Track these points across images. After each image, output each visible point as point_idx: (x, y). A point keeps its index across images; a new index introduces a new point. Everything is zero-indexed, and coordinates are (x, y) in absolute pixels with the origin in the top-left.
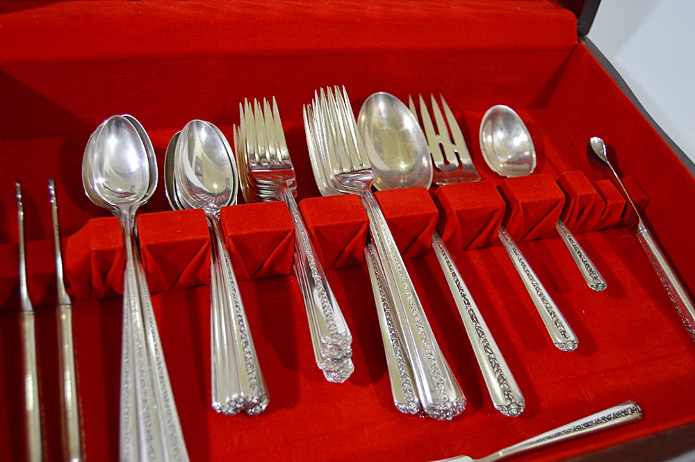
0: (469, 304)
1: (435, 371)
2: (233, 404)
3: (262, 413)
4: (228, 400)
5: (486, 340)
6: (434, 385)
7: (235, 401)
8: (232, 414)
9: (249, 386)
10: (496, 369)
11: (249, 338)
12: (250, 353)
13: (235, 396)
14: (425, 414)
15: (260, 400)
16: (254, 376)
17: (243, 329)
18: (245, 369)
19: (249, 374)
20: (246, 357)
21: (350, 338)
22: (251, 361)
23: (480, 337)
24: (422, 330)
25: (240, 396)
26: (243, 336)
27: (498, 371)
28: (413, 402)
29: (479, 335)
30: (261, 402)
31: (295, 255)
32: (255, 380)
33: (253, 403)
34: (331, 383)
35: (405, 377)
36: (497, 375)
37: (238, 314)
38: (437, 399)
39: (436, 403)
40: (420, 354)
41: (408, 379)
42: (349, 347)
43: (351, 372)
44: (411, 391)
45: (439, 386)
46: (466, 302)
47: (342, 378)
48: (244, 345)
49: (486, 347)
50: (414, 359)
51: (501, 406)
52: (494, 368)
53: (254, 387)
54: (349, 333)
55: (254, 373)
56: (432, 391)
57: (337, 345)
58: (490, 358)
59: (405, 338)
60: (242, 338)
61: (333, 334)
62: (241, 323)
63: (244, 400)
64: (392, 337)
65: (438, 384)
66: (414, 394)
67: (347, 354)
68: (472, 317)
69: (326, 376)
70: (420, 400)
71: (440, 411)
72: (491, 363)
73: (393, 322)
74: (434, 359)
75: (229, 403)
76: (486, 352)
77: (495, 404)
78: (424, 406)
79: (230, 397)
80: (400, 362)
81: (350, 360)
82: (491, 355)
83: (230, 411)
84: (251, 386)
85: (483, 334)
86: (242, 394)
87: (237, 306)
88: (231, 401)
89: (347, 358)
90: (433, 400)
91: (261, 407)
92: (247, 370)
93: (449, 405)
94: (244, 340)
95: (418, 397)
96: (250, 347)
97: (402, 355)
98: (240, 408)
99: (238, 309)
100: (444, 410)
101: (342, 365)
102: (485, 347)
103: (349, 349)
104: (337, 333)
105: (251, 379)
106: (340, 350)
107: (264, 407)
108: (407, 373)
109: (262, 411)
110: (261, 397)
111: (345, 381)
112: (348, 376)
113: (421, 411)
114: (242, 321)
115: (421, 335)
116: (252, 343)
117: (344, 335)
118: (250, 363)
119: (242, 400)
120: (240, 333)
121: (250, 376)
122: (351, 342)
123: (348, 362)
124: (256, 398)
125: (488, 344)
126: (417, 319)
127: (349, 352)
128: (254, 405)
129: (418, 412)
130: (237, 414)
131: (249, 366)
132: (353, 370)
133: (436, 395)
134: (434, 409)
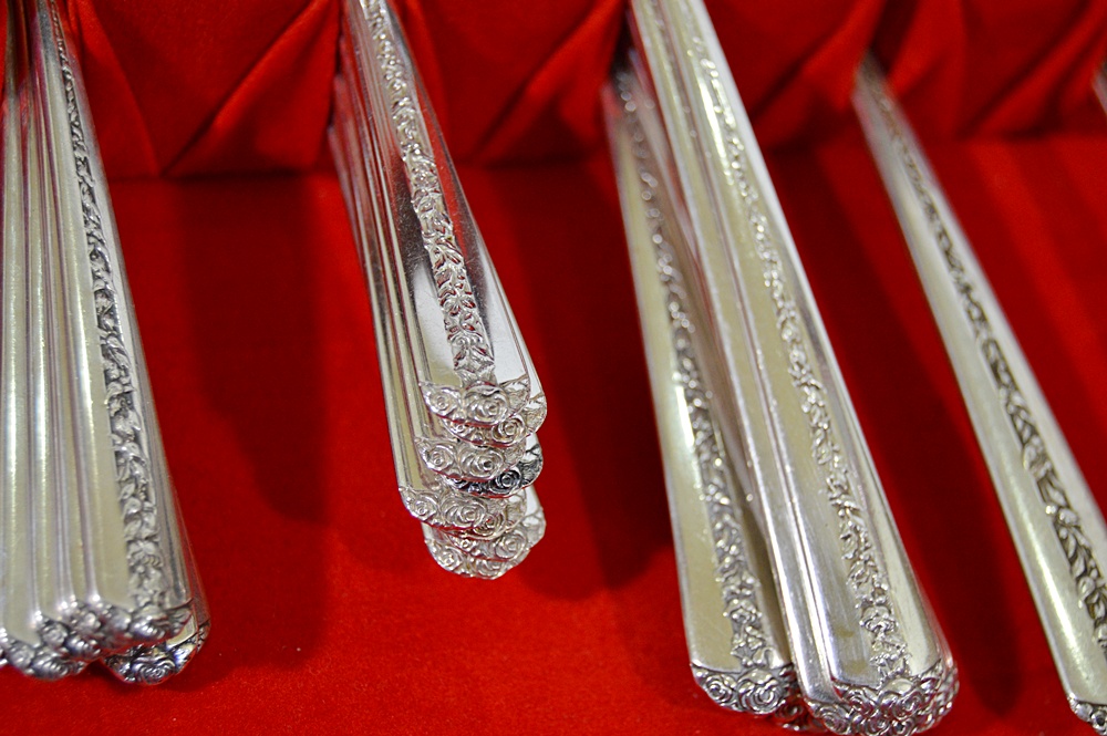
0: (983, 318)
1: (855, 559)
2: (57, 635)
3: (175, 679)
4: (37, 618)
5: (1043, 457)
6: (849, 606)
7: (68, 628)
8: (50, 674)
9: (124, 568)
10: (1079, 567)
11: (136, 380)
12: (136, 440)
13: (66, 606)
14: (805, 717)
15: (166, 627)
16: (147, 532)
17: (112, 342)
18: (115, 500)
19: (129, 519)
20: (118, 454)
21: (537, 405)
22: (139, 471)
23: (1024, 444)
24: (813, 397)
25: (85, 606)
26: (115, 373)
27: (1086, 573)
28: (764, 667)
29: (1020, 436)
30: (170, 635)
31: (340, 86)
32: (150, 547)
33: (138, 637)
34: (450, 576)
35: (738, 574)
36: (1085, 591)
37: (101, 285)
38: (861, 665)
39: (856, 680)
40: (800, 489)
41: (750, 581)
42: (532, 441)
43: (534, 539)
44: (757, 626)
45: (872, 613)
46: (975, 313)
47: (499, 560)
48: (116, 406)
49: (1046, 481)
50: (777, 508)
51: (1095, 706)
52: (1072, 561)
53: (146, 575)
54: (536, 387)
55: (151, 520)
56: (839, 631)
57: (487, 426)
58: (1057, 523)
59: (746, 422)
60: (108, 380)
61: (472, 383)
62: (109, 322)
63: (103, 621)
64: (693, 417)
65: (867, 605)
66: (770, 640)
67: (521, 465)
68: (994, 368)
69: (433, 550)
70: (790, 664)
71: (870, 708)
72: (1063, 541)
73: (701, 363)
74: (855, 511)
75: (40, 633)
76: (1047, 500)
77: (1072, 697)
78: (807, 687)
79: (49, 605)
80: (719, 515)
81: (530, 491)
82: (1063, 515)
83: (45, 664)
84: (132, 570)
85: (1034, 432)
86: (95, 598)
87: (95, 255)
88: (50, 623)
89: (523, 483)
90: (841, 665)
91: (171, 655)
92: (123, 502)
93: (905, 688)
94: (116, 389)
95: (786, 650)
96: (140, 418)
97: (731, 489)
98: (84, 654)
99: (99, 266)
100: (883, 708)
101: (498, 507)
102: (1040, 483)
103: (528, 448)
104: (490, 382)
105: (134, 541)
106: (498, 445)
107: (182, 656)
108: (746, 557)
109: (172, 671)
110: (170, 614)
111: (508, 573)
112: (520, 553)
113: (789, 706)
114: (111, 312)
115: (810, 415)
116: (150, 402)
117: (518, 387)
118: (133, 478)
119: (92, 621)
120: (102, 360)
121: (133, 527)
122: (541, 419)
123: (524, 499)
124: (150, 614)
125: (1052, 471)
126: (796, 354)
127: (530, 458)
128: (141, 645)
129: (780, 710)
130: (71, 678)
131: (131, 488)
132: (542, 532)
133: (858, 647)
134: (844, 700)
